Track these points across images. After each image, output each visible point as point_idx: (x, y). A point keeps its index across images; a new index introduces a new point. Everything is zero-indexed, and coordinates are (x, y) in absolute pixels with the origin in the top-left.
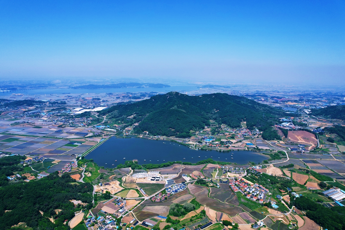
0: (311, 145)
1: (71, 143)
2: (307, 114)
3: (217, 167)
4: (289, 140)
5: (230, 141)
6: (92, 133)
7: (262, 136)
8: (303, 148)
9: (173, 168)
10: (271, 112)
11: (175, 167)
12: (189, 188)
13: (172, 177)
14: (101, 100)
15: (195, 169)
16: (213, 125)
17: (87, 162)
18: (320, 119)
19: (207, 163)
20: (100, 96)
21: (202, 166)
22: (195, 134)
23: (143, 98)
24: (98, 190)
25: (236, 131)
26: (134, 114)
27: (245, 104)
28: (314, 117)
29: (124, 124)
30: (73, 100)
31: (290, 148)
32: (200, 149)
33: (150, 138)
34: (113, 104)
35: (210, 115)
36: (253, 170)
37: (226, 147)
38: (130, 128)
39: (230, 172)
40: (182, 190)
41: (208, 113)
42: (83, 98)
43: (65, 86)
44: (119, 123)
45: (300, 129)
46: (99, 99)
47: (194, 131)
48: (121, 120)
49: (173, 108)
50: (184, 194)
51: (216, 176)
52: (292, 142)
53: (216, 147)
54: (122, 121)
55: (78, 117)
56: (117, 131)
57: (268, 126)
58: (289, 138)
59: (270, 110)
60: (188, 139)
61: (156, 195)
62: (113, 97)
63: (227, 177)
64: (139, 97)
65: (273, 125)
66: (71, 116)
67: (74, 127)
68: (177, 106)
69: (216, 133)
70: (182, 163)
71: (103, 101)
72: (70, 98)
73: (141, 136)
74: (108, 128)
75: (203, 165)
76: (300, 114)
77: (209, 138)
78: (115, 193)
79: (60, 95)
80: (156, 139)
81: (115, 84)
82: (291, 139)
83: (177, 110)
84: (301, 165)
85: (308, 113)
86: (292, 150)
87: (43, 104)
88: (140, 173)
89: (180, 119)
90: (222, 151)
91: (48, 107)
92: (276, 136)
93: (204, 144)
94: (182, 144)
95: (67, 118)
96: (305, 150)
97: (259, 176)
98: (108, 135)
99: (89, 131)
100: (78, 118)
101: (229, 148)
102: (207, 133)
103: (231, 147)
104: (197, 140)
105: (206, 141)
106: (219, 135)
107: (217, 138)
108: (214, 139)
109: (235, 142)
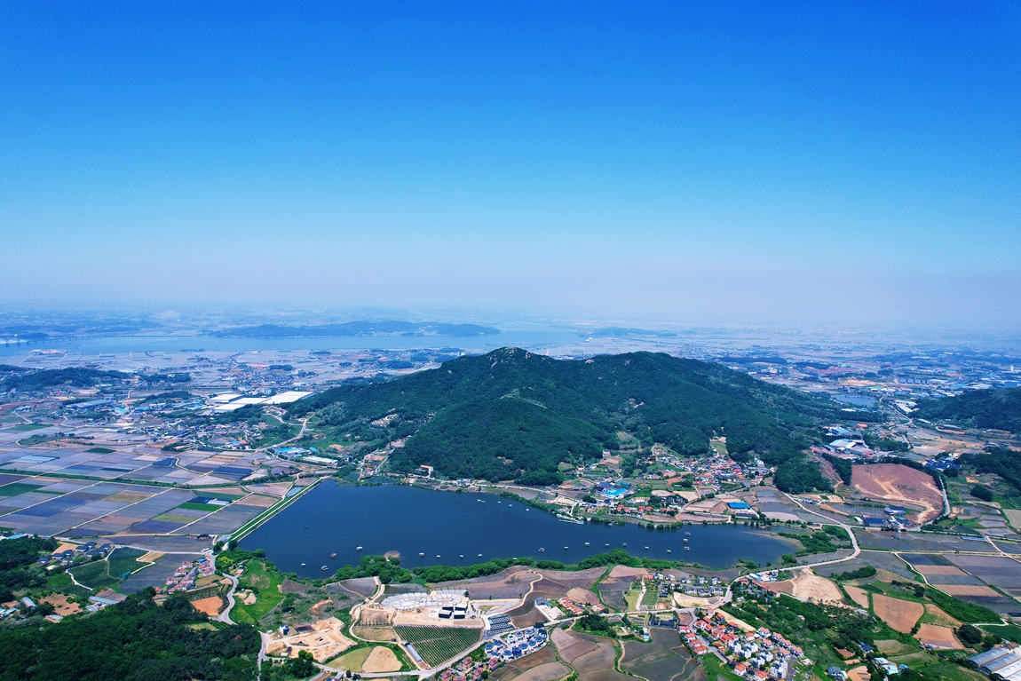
0: (925, 509)
1: (200, 501)
2: (906, 415)
3: (641, 576)
4: (857, 493)
5: (680, 497)
6: (263, 470)
7: (775, 482)
8: (902, 519)
9: (509, 579)
10: (798, 409)
11: (512, 575)
12: (555, 641)
13: (504, 608)
14: (296, 372)
15: (576, 584)
16: (628, 446)
17: (244, 559)
18: (945, 431)
19: (611, 564)
20: (292, 360)
21: (595, 571)
22: (573, 475)
23: (420, 367)
24: (274, 649)
25: (696, 466)
26: (393, 413)
27: (722, 384)
28: (927, 422)
29: (362, 444)
30: (214, 369)
31: (862, 518)
32: (589, 519)
33: (438, 487)
34: (329, 383)
35: (617, 416)
36: (750, 586)
37: (669, 513)
38: (380, 456)
39: (680, 592)
40: (535, 650)
41: (612, 412)
42: (242, 366)
43: (191, 328)
44: (346, 440)
45: (888, 460)
46: (289, 368)
47: (571, 466)
48: (353, 431)
49: (509, 396)
50: (541, 661)
51: (637, 604)
52: (864, 500)
53: (636, 514)
54: (357, 434)
55: (223, 419)
56: (339, 465)
57: (790, 449)
58: (857, 486)
59: (794, 403)
60: (553, 490)
61: (454, 666)
62: (330, 361)
63: (674, 609)
64: (407, 362)
65: (807, 448)
66: (205, 416)
67: (212, 450)
68: (521, 390)
69: (636, 472)
70: (536, 563)
71: (302, 375)
72: (203, 363)
73: (412, 481)
74: (313, 454)
75: (598, 568)
76: (886, 415)
77: (616, 487)
78: (327, 657)
79: (176, 356)
80: (455, 489)
81: (339, 326)
82: (862, 490)
83: (519, 403)
84: (897, 570)
85: (908, 410)
86: (867, 522)
87: (120, 382)
88: (405, 595)
89: (528, 428)
90: (655, 526)
91: (136, 389)
92: (816, 480)
93: (601, 504)
94: (533, 505)
95: (193, 425)
96: (905, 522)
97: (771, 604)
98: (311, 476)
99: (256, 463)
100: (223, 424)
101: (676, 516)
102: (610, 473)
103: (682, 513)
104: (579, 492)
105: (606, 496)
106: (645, 477)
107: (641, 485)
108: (631, 490)
109: (694, 500)
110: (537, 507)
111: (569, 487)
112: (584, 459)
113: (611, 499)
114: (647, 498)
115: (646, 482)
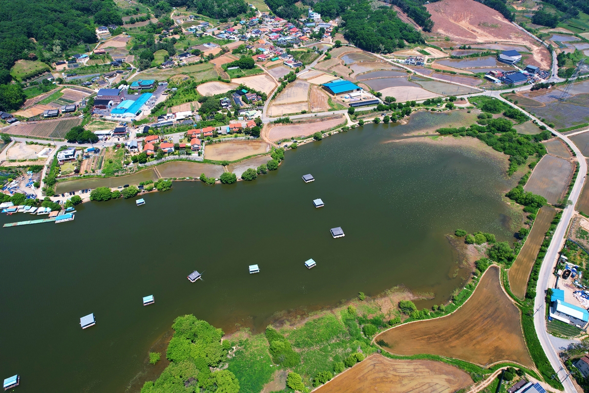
4: (449, 40)
16: (135, 17)
37: (247, 131)
52: (464, 48)
58: (442, 32)
69: (159, 56)
77: (131, 92)
82: (453, 36)
93: (109, 143)
101: (262, 133)
103: (270, 125)
104: (59, 119)
105: (116, 119)
106: (176, 63)
107: (175, 79)
108: (159, 92)
109: (273, 91)
111: (37, 111)
113: (127, 123)
114: (193, 103)
115: (181, 70)
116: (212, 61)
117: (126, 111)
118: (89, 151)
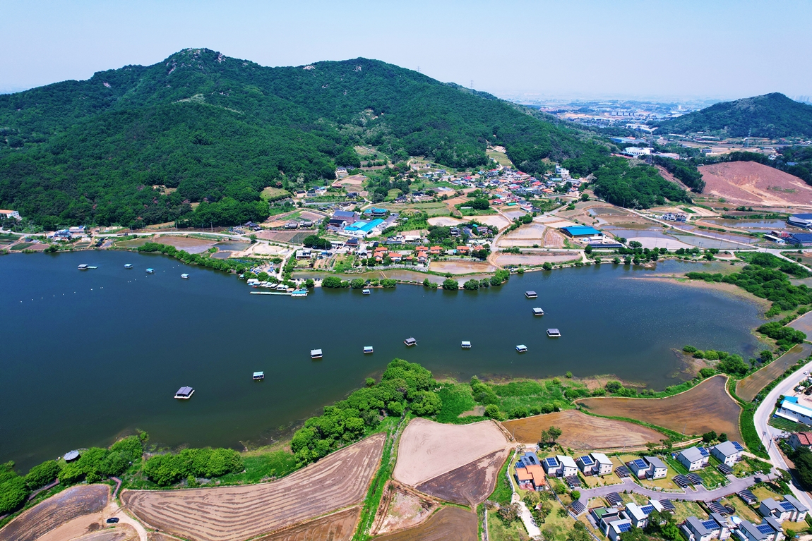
16: (372, 162)
19: (387, 422)
22: (288, 205)
25: (479, 181)
31: (775, 235)
32: (318, 284)
37: (474, 254)
47: (283, 192)
52: (744, 210)
53: (413, 262)
60: (249, 233)
69: (393, 194)
75: (353, 449)
77: (364, 218)
86: (793, 241)
89: (211, 139)
90: (461, 284)
93: (340, 250)
101: (489, 258)
102: (351, 197)
103: (497, 253)
104: (297, 231)
105: (348, 235)
106: (409, 199)
107: (407, 212)
108: (390, 220)
109: (505, 228)
110: (209, 267)
111: (278, 224)
112: (306, 181)
113: (358, 239)
114: (423, 231)
115: (413, 206)
116: (445, 201)
117: (359, 229)
118: (323, 253)
